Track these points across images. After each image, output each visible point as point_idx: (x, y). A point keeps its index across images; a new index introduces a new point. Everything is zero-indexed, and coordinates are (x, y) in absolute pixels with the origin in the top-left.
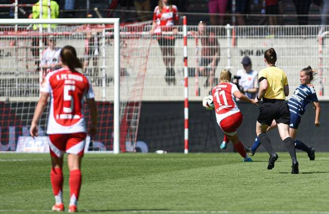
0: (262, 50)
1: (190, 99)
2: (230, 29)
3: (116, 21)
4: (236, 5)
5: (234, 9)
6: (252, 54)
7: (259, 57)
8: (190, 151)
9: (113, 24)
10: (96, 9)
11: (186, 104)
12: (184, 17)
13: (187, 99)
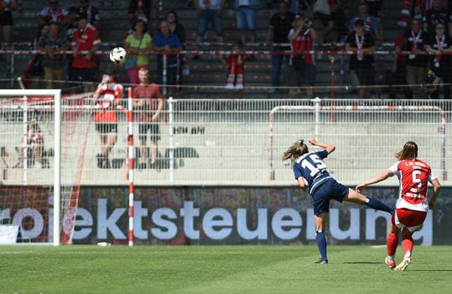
0: (198, 128)
1: (135, 184)
2: (172, 103)
3: (57, 92)
4: (167, 75)
5: (165, 80)
6: (187, 131)
7: (194, 135)
8: (134, 244)
9: (53, 97)
10: (19, 79)
11: (131, 189)
12: (130, 89)
13: (132, 183)
